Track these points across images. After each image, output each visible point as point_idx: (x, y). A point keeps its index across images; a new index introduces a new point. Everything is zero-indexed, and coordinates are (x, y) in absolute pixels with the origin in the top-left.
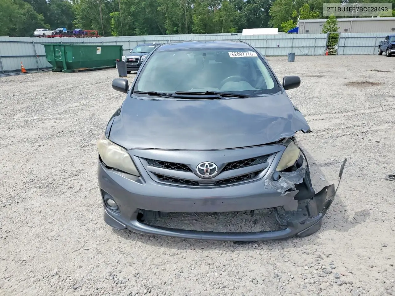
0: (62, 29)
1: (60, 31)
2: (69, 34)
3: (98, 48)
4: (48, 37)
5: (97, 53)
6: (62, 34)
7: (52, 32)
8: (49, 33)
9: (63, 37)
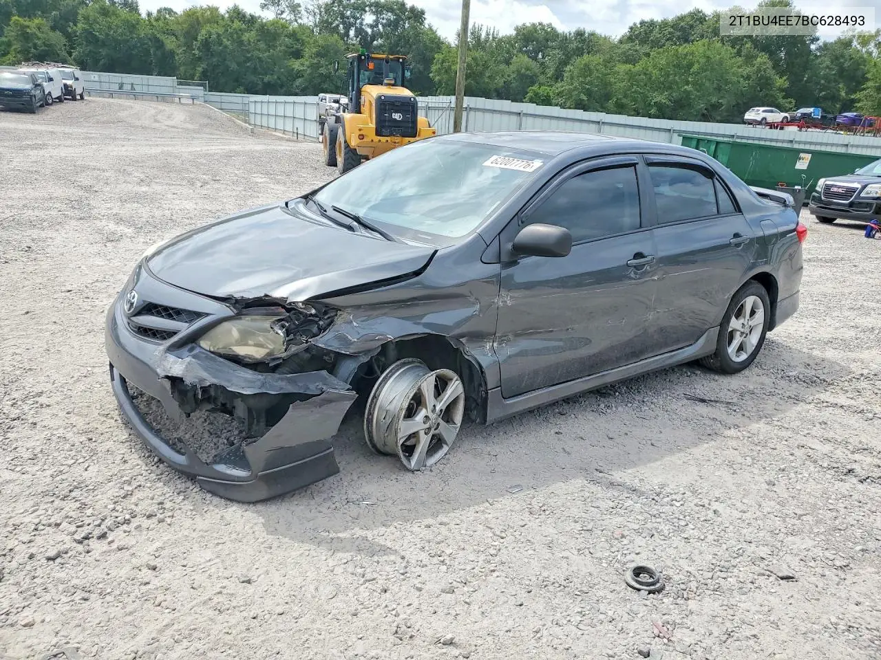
0: (812, 110)
1: (804, 116)
2: (823, 124)
3: (802, 155)
4: (772, 126)
5: (796, 168)
6: (806, 122)
7: (786, 115)
8: (778, 117)
9: (808, 127)
